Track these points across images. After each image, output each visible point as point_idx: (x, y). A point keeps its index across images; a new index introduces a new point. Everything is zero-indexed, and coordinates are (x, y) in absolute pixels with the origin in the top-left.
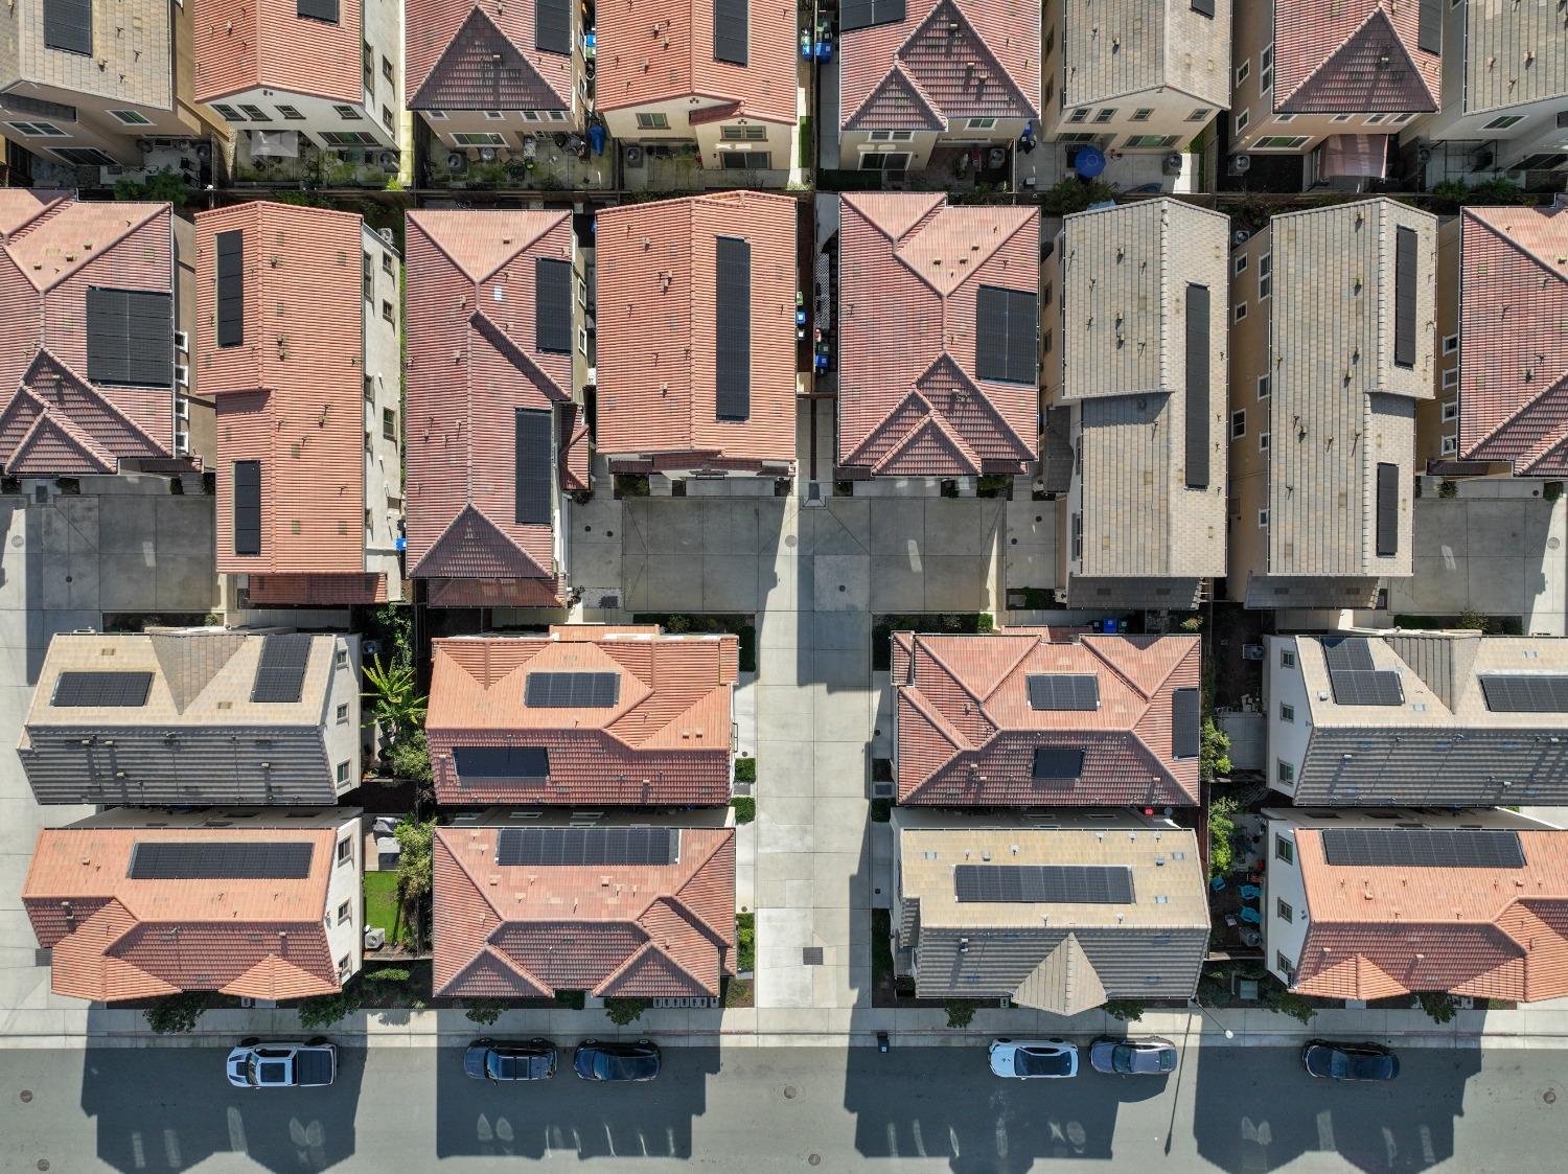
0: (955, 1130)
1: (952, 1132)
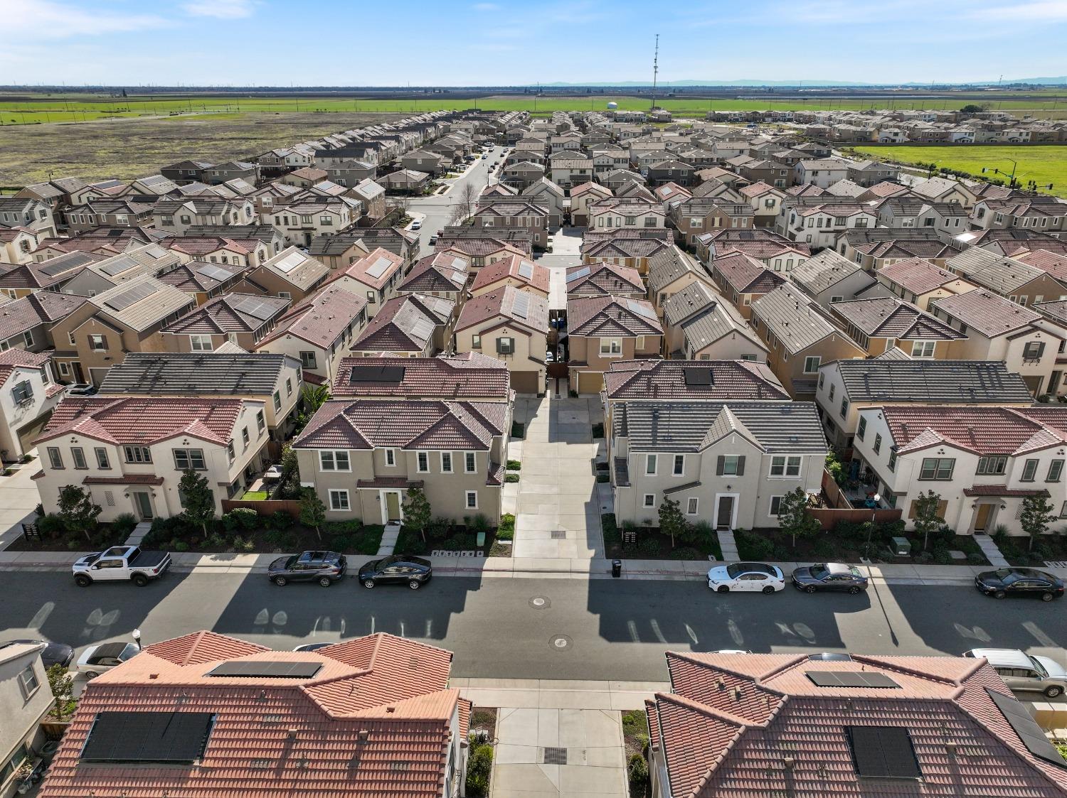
0: (690, 626)
1: (688, 627)
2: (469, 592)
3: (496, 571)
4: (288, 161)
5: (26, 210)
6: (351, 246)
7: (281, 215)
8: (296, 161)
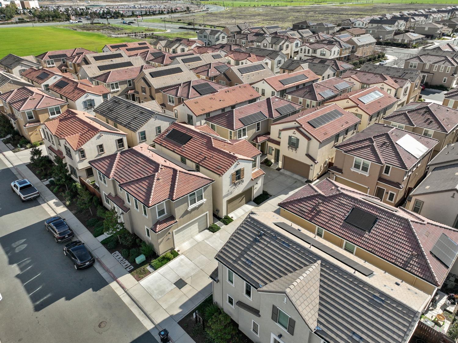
2: (91, 289)
3: (120, 285)
4: (355, 25)
5: (217, 36)
6: (299, 66)
7: (303, 48)
8: (359, 25)
